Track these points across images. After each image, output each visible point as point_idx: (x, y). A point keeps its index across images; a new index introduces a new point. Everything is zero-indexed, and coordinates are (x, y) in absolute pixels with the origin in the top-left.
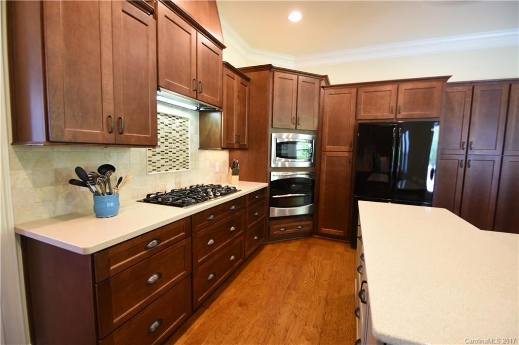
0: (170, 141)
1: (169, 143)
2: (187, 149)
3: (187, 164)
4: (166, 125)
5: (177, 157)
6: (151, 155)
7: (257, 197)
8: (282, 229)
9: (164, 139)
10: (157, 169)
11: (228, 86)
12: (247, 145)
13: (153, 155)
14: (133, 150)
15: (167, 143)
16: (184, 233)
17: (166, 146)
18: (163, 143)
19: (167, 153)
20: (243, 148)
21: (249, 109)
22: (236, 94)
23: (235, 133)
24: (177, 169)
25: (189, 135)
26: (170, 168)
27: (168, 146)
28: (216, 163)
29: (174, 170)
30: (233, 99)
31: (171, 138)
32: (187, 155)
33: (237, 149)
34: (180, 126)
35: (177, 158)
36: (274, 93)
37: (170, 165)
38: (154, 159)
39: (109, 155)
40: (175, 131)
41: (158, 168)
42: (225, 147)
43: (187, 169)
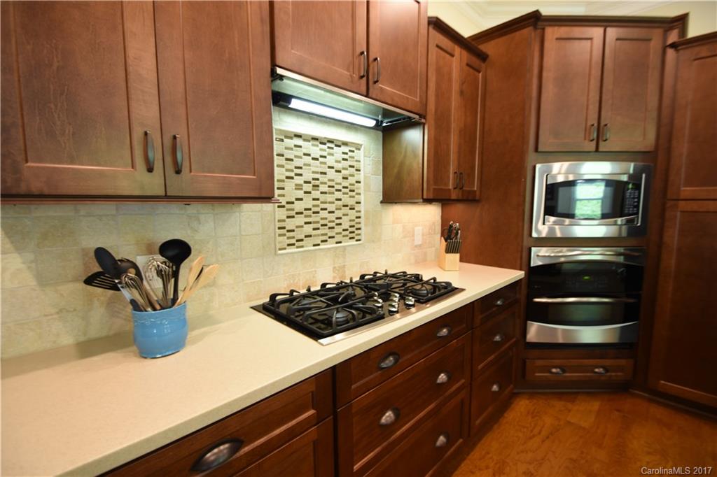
0: (323, 188)
1: (322, 193)
2: (358, 203)
3: (357, 232)
4: (313, 159)
5: (337, 218)
6: (284, 217)
7: (499, 302)
8: (554, 370)
9: (311, 185)
10: (297, 244)
11: (439, 71)
12: (478, 193)
13: (288, 217)
14: (247, 207)
15: (316, 194)
16: (312, 412)
17: (314, 199)
18: (310, 193)
19: (318, 213)
20: (470, 198)
21: (483, 119)
22: (455, 87)
23: (452, 169)
24: (337, 243)
25: (361, 176)
26: (322, 241)
27: (318, 199)
28: (416, 228)
29: (331, 245)
30: (449, 99)
31: (326, 183)
32: (358, 214)
33: (458, 201)
34: (343, 159)
35: (338, 221)
36: (545, 74)
37: (323, 235)
38: (290, 224)
39: (198, 220)
40: (333, 170)
41: (298, 241)
42: (431, 197)
43: (357, 240)
